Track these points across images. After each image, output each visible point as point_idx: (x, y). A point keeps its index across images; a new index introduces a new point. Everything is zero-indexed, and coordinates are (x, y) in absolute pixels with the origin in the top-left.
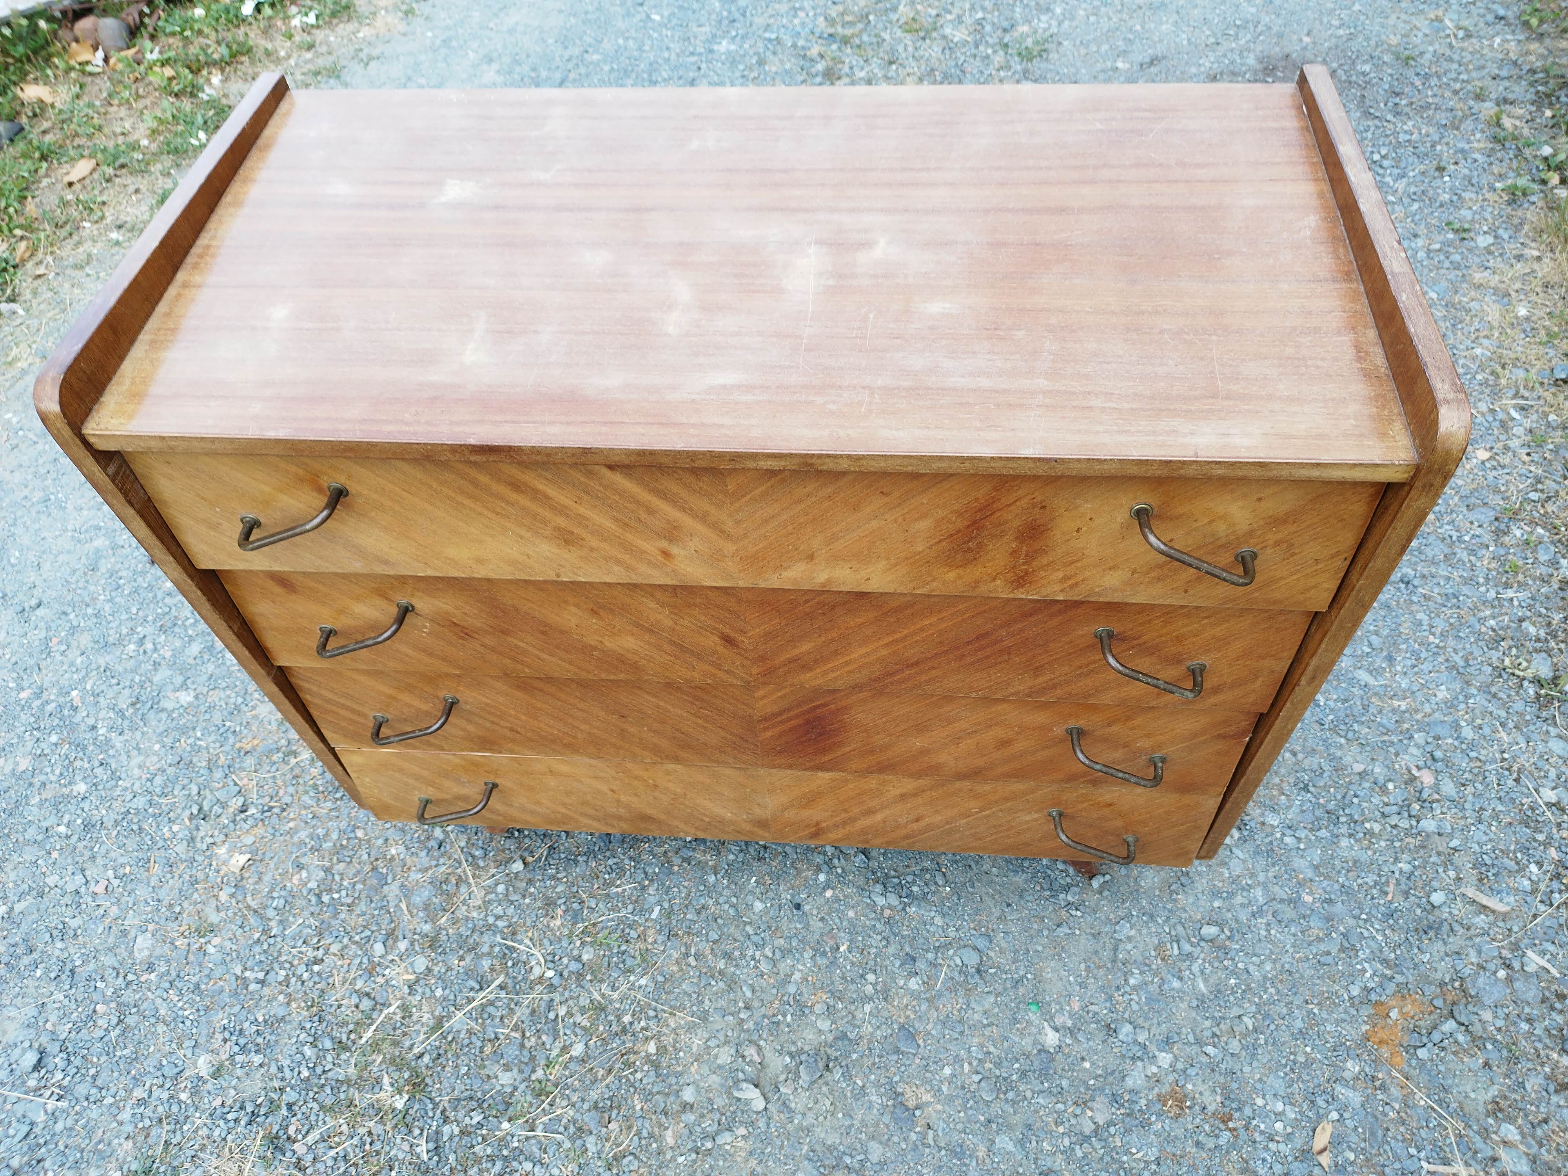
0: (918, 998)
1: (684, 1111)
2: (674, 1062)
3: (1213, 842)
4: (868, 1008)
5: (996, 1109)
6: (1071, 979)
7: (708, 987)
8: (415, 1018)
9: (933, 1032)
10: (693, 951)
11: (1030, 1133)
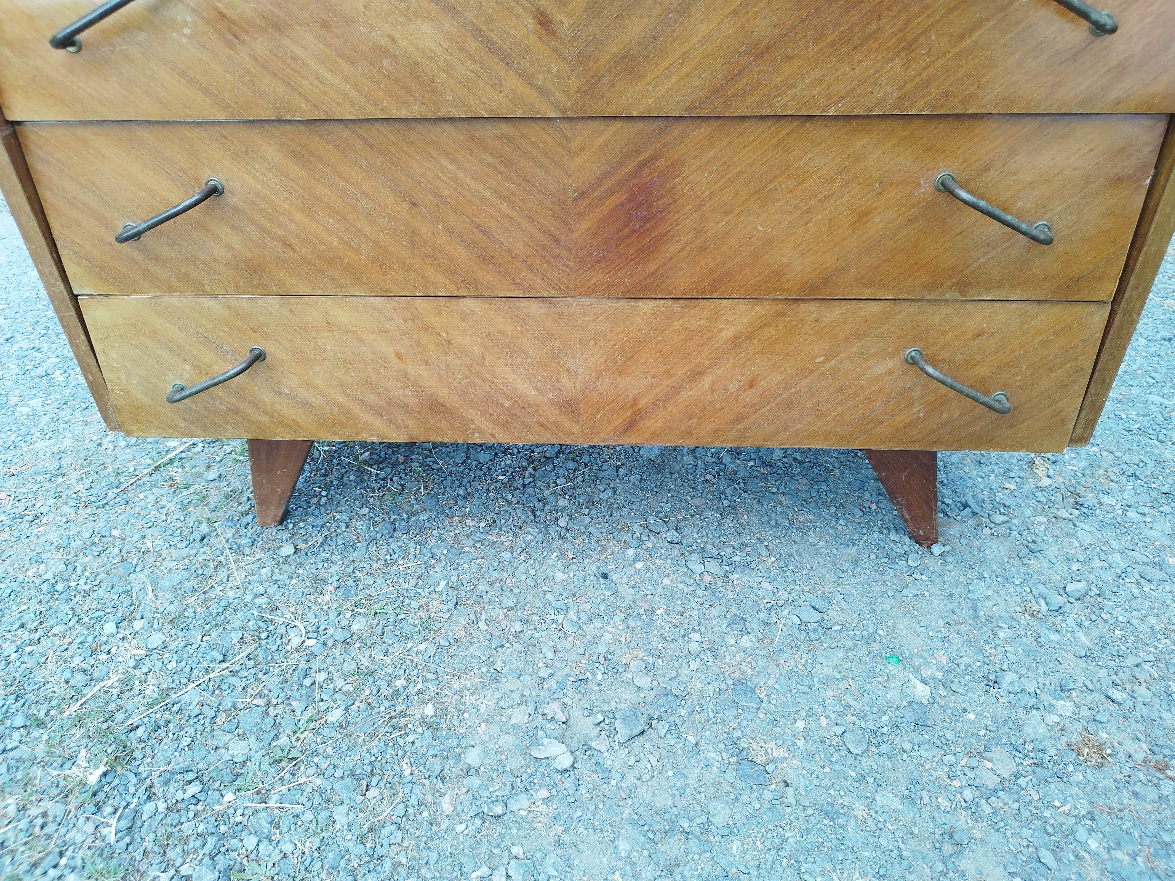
0: (754, 655)
1: (467, 774)
2: (456, 723)
3: (1093, 405)
4: (694, 665)
5: (867, 763)
6: (931, 633)
7: (501, 650)
8: (135, 692)
9: (776, 686)
10: (484, 617)
11: (918, 787)
